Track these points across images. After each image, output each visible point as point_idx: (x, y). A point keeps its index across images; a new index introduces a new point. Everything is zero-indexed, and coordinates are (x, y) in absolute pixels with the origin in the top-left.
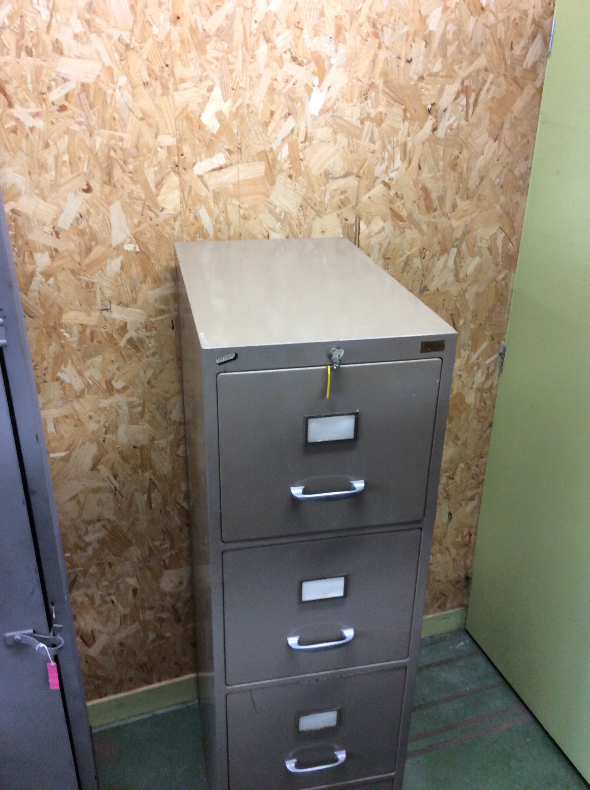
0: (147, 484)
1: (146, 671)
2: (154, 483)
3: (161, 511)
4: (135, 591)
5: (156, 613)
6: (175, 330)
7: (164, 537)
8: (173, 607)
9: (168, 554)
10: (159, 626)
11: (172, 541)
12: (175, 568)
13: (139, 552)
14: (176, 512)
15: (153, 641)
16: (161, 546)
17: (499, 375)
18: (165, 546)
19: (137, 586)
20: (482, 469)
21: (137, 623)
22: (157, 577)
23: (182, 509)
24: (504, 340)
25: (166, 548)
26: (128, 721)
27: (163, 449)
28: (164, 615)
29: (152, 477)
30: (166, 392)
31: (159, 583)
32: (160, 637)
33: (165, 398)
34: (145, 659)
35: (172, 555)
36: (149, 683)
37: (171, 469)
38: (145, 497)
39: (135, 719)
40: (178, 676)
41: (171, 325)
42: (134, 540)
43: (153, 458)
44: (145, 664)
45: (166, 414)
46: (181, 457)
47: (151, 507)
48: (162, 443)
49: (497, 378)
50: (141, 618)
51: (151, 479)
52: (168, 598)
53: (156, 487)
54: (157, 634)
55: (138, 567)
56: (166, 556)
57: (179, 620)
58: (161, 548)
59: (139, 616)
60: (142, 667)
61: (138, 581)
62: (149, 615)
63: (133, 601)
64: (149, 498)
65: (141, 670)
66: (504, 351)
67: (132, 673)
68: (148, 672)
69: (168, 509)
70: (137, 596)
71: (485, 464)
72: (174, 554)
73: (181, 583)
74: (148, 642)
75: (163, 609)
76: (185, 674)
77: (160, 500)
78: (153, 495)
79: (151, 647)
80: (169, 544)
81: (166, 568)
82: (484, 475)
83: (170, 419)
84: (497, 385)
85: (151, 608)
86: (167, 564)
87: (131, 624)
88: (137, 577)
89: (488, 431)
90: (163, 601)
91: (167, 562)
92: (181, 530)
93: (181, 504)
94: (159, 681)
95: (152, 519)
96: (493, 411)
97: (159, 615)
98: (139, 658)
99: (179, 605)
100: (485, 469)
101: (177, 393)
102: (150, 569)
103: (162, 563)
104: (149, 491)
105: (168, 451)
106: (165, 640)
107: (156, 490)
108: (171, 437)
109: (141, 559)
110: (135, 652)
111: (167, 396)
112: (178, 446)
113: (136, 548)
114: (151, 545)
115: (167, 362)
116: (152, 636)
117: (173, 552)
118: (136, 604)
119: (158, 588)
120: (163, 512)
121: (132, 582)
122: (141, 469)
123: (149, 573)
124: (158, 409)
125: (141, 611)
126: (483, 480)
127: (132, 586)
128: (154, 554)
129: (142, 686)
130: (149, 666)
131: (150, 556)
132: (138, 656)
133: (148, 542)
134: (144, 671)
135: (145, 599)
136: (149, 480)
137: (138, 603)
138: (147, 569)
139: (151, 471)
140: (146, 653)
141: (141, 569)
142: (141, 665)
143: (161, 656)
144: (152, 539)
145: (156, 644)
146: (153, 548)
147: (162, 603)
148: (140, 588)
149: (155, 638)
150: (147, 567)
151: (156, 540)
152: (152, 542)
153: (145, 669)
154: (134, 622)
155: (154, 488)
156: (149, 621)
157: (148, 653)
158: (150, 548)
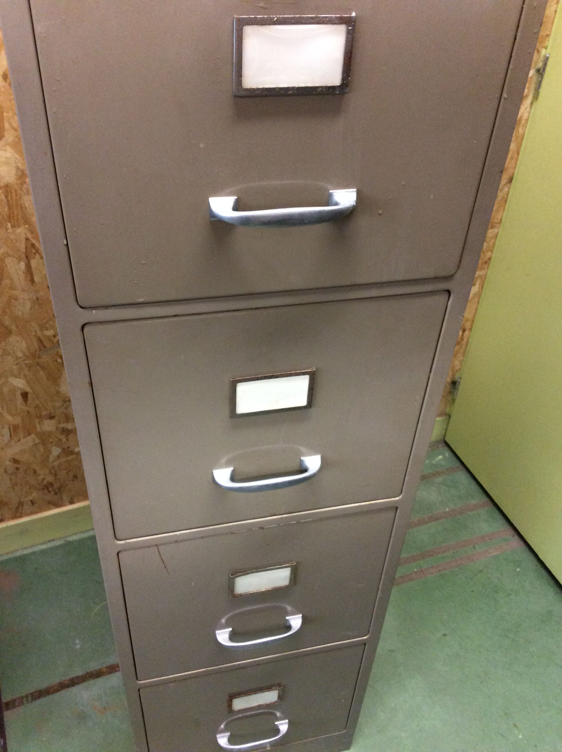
0: (22, 246)
1: (52, 493)
2: (33, 245)
4: (25, 395)
5: (59, 423)
10: (64, 440)
13: (24, 345)
15: (59, 457)
17: (532, 103)
19: (28, 389)
20: (491, 243)
21: (33, 436)
22: (54, 379)
24: (546, 48)
26: (36, 549)
29: (30, 236)
31: (58, 385)
34: (50, 479)
36: (57, 505)
38: (23, 265)
39: (44, 547)
42: (13, 327)
43: (26, 205)
44: (51, 484)
47: (32, 281)
49: (528, 109)
50: (38, 429)
51: (27, 239)
53: (37, 251)
54: (64, 449)
55: (26, 364)
59: (36, 428)
60: (47, 487)
61: (28, 382)
62: (48, 426)
63: (25, 408)
64: (28, 266)
65: (46, 491)
66: (545, 64)
67: (35, 495)
68: (56, 494)
70: (29, 402)
71: (496, 236)
74: (51, 460)
78: (34, 263)
79: (56, 463)
82: (492, 252)
84: (527, 120)
85: (52, 417)
87: (25, 437)
88: (25, 376)
89: (506, 189)
94: (72, 502)
95: (37, 299)
96: (517, 160)
97: (62, 425)
98: (41, 477)
100: (494, 244)
102: (43, 368)
104: (27, 257)
106: (74, 456)
107: (37, 256)
109: (28, 354)
110: (35, 472)
113: (18, 338)
114: (39, 334)
116: (56, 451)
118: (28, 412)
119: (58, 392)
121: (20, 383)
122: (10, 222)
123: (41, 372)
125: (37, 421)
126: (490, 259)
127: (21, 389)
128: (45, 347)
129: (49, 509)
130: (56, 486)
131: (40, 350)
132: (39, 475)
133: (35, 331)
134: (49, 492)
135: (41, 405)
136: (25, 240)
137: (32, 410)
138: (38, 368)
139: (27, 226)
140: (50, 471)
141: (29, 367)
142: (45, 485)
143: (71, 474)
144: (40, 326)
145: (62, 460)
146: (42, 338)
147: (65, 411)
148: (31, 391)
149: (60, 454)
150: (38, 364)
151: (47, 329)
152: (42, 330)
153: (50, 489)
154: (29, 434)
155: (35, 253)
156: (50, 432)
157: (53, 471)
158: (39, 339)
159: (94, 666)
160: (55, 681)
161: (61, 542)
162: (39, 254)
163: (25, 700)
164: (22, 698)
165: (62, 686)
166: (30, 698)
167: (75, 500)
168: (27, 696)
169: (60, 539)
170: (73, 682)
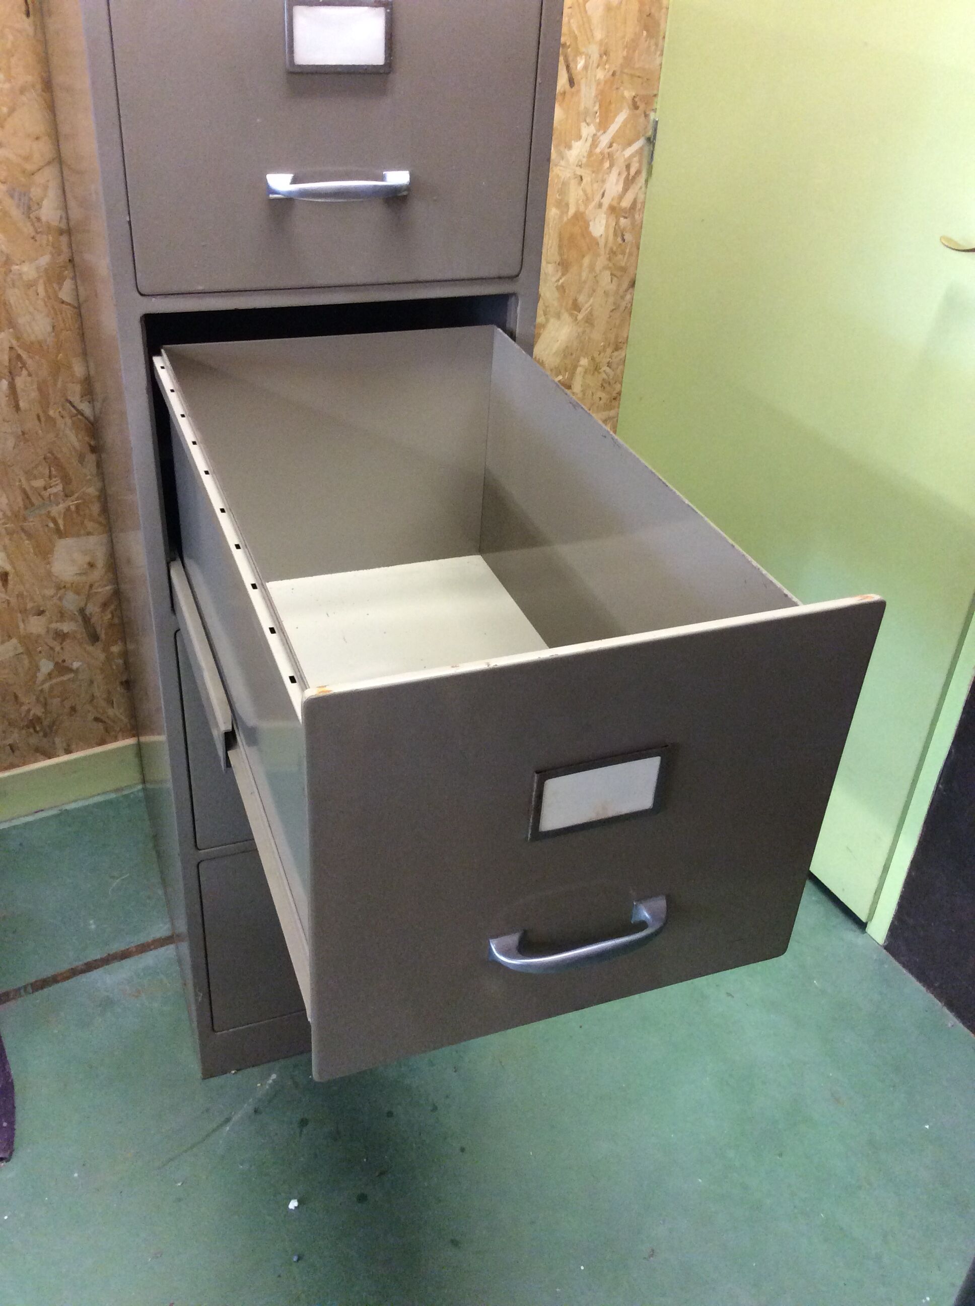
0: (4, 357)
1: (41, 734)
2: (19, 357)
3: (38, 417)
4: (4, 577)
5: (51, 622)
6: (32, 18)
7: (50, 471)
8: (82, 611)
9: (62, 506)
10: (58, 649)
11: (66, 480)
12: (78, 535)
13: (4, 501)
14: (69, 422)
15: (50, 675)
16: (45, 489)
17: (647, 181)
18: (54, 490)
19: (8, 568)
20: (619, 371)
21: (14, 641)
22: (45, 553)
23: (79, 417)
24: (655, 110)
25: (55, 494)
26: (16, 822)
27: (30, 285)
28: (66, 627)
29: (14, 343)
30: (27, 158)
31: (49, 563)
32: (61, 668)
33: (24, 171)
34: (38, 711)
35: (68, 509)
36: (48, 754)
37: (49, 329)
38: (5, 384)
39: (30, 819)
40: (102, 742)
43: (12, 301)
44: (38, 719)
45: (29, 208)
46: (69, 304)
47: (17, 408)
48: (28, 271)
49: (643, 189)
50: (22, 631)
51: (11, 348)
52: (70, 596)
53: (24, 365)
54: (57, 664)
55: (7, 530)
56: (57, 510)
57: (94, 638)
58: (45, 494)
59: (18, 627)
60: (33, 724)
61: (8, 556)
62: (36, 626)
63: (3, 596)
64: (12, 387)
65: (32, 730)
66: (655, 130)
67: (15, 737)
68: (45, 735)
69: (51, 413)
70: (10, 587)
71: (624, 361)
72: (73, 508)
73: (91, 565)
74: (40, 676)
75: (62, 615)
76: (116, 739)
77: (34, 394)
78: (19, 382)
79: (46, 686)
80: (60, 488)
81: (60, 534)
82: (621, 383)
83: (38, 219)
84: (644, 203)
85: (41, 613)
86: (62, 527)
87: (3, 642)
88: (5, 549)
89: (628, 297)
90: (60, 599)
91: (61, 522)
92: (81, 458)
93: (75, 404)
94: (68, 751)
95: (23, 433)
96: (638, 255)
97: (54, 626)
98: (24, 708)
99: (93, 609)
100: (622, 372)
101: (49, 163)
102: (29, 536)
103: (51, 525)
104: (10, 373)
105: (41, 290)
106: (72, 675)
107: (24, 372)
108: (45, 260)
109: (9, 513)
110: (16, 697)
111: (29, 167)
112: (60, 280)
114: (25, 485)
115: (22, 91)
116: (46, 666)
117: (71, 503)
118: (8, 603)
119: (49, 574)
120: (43, 419)
123: (27, 542)
124: (12, 196)
125: (19, 617)
126: (619, 393)
128: (32, 505)
129: (36, 761)
130: (46, 723)
131: (26, 508)
132: (22, 704)
133: (20, 481)
134: (36, 731)
135: (25, 593)
136: (8, 349)
137: (13, 601)
138: (23, 535)
139: (11, 330)
140: (38, 699)
141: (10, 533)
142: (31, 720)
143: (68, 704)
144: (26, 473)
145: (54, 681)
146: (30, 493)
147: (58, 603)
148: (13, 571)
149: (52, 671)
150: (23, 530)
151: (35, 478)
152: (28, 480)
153: (38, 729)
154: (10, 637)
155: (21, 368)
156: (39, 636)
157: (42, 699)
158: (24, 492)
159: (117, 947)
160: (65, 967)
161: (54, 812)
162: (27, 369)
163: (22, 991)
164: (19, 989)
165: (74, 973)
166: (30, 989)
167: (73, 746)
168: (25, 987)
169: (51, 808)
170: (90, 967)
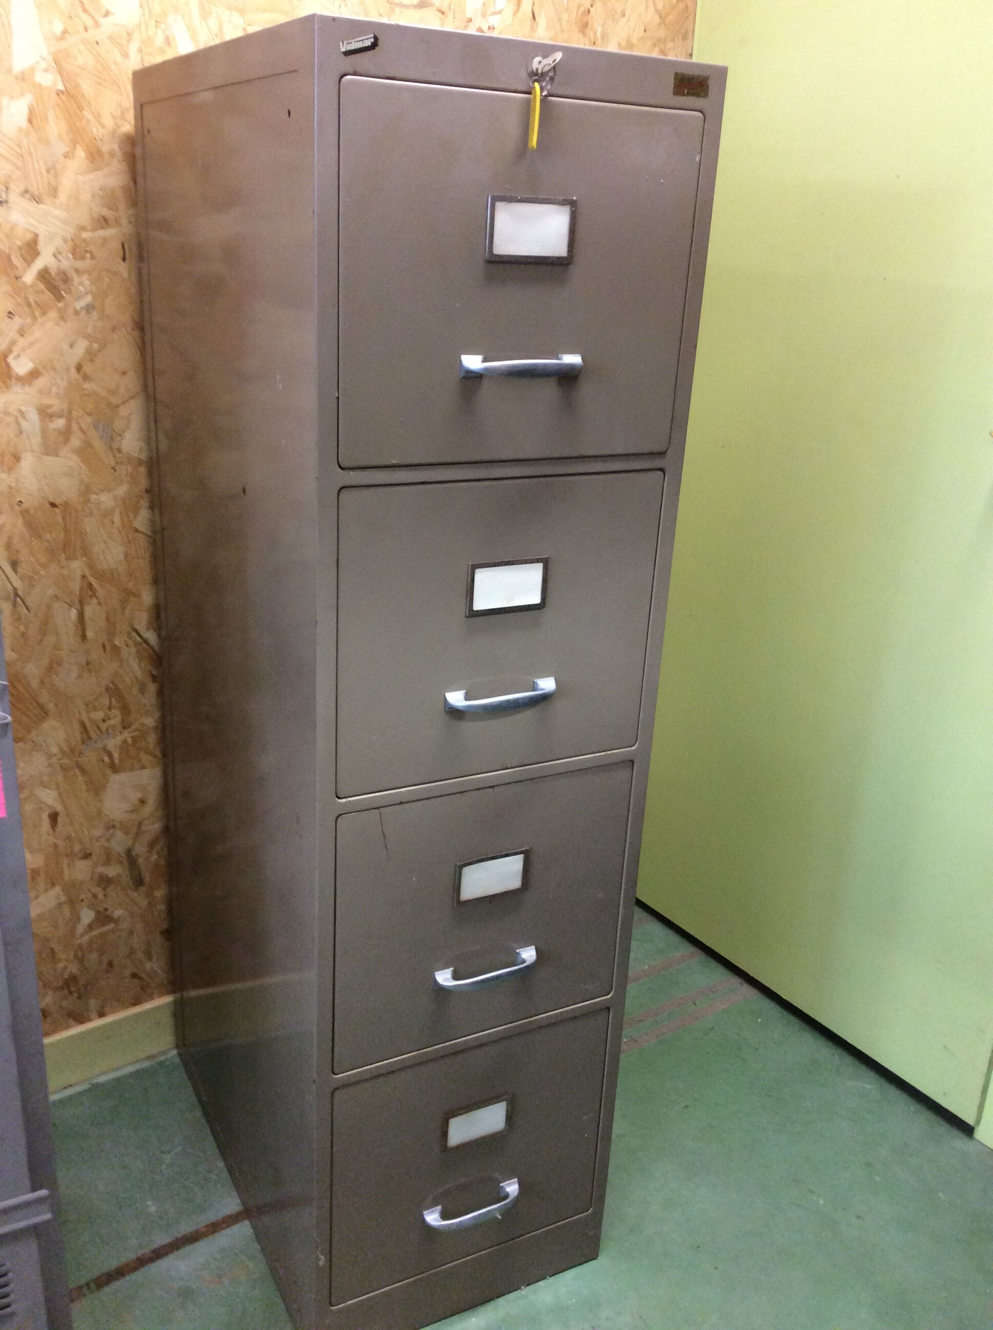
0: (76, 586)
1: (75, 995)
2: (90, 586)
3: (104, 646)
4: (54, 817)
5: (97, 866)
6: (127, 261)
7: (110, 702)
8: (129, 852)
9: (118, 740)
10: (101, 896)
11: (125, 710)
12: (132, 769)
13: (61, 735)
14: (133, 650)
15: (90, 927)
16: (104, 721)
18: (112, 722)
19: (59, 807)
21: (58, 889)
22: (97, 789)
23: (145, 645)
25: (114, 727)
27: (107, 514)
28: (112, 871)
29: (87, 572)
30: (113, 392)
31: (100, 801)
32: (103, 918)
33: (109, 404)
34: (74, 969)
35: (125, 742)
36: (80, 1019)
37: (122, 557)
38: (74, 613)
40: (137, 1002)
41: (122, 253)
42: (51, 707)
43: (88, 530)
44: (74, 978)
45: (111, 437)
46: (143, 533)
47: (84, 637)
48: (106, 500)
50: (66, 877)
51: (84, 577)
52: (119, 834)
53: (95, 594)
54: (99, 912)
55: (61, 766)
56: (113, 743)
57: (138, 882)
58: (104, 726)
59: (63, 873)
60: (69, 984)
61: (60, 795)
62: (81, 870)
63: (51, 838)
64: (81, 615)
65: (66, 992)
67: (49, 999)
68: (79, 998)
69: (117, 642)
70: (60, 828)
72: (129, 741)
73: (143, 802)
74: (80, 929)
75: (108, 858)
76: (151, 997)
77: (102, 623)
78: (88, 611)
79: (86, 938)
80: (119, 718)
81: (115, 768)
83: (120, 451)
85: (87, 856)
86: (117, 761)
87: (46, 891)
88: (58, 787)
90: (108, 840)
91: (116, 756)
92: (142, 688)
93: (141, 633)
94: (101, 1015)
95: (88, 663)
97: (101, 869)
98: (61, 965)
99: (140, 849)
101: (132, 398)
102: (83, 771)
103: (106, 759)
104: (81, 602)
105: (117, 518)
106: (113, 925)
107: (94, 601)
108: (122, 490)
109: (66, 749)
110: (53, 953)
111: (115, 400)
112: (136, 510)
113: (54, 723)
114: (84, 717)
115: (114, 329)
116: (87, 916)
117: (127, 735)
118: (56, 846)
119: (100, 812)
120: (108, 648)
121: (49, 797)
122: (64, 553)
123: (80, 778)
124: (96, 428)
125: (65, 861)
127: (50, 807)
128: (90, 738)
129: (68, 1027)
130: (82, 981)
131: (83, 742)
132: (60, 960)
133: (79, 713)
134: (71, 993)
135: (73, 835)
136: (80, 577)
137: (61, 843)
138: (77, 771)
139: (84, 559)
140: (76, 955)
141: (64, 769)
142: (66, 980)
143: (105, 959)
144: (87, 705)
145: (95, 933)
146: (88, 724)
147: (106, 844)
148: (64, 810)
149: (93, 921)
150: (79, 767)
151: (95, 709)
152: (88, 712)
153: (73, 989)
154: (53, 885)
155: (91, 597)
156: (82, 883)
157: (80, 954)
158: (83, 724)
159: (185, 1228)
160: (129, 1256)
161: (85, 1086)
162: (97, 598)
163: (85, 1290)
164: (81, 1287)
165: (141, 1262)
166: (93, 1286)
167: (107, 1009)
168: (87, 1284)
169: (83, 1082)
170: (158, 1254)
